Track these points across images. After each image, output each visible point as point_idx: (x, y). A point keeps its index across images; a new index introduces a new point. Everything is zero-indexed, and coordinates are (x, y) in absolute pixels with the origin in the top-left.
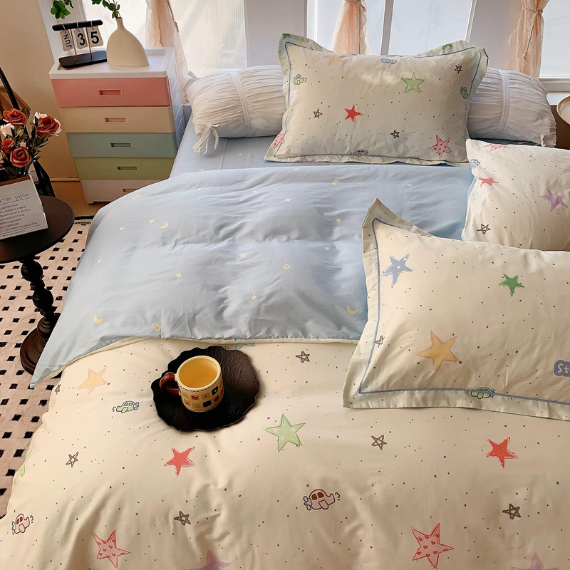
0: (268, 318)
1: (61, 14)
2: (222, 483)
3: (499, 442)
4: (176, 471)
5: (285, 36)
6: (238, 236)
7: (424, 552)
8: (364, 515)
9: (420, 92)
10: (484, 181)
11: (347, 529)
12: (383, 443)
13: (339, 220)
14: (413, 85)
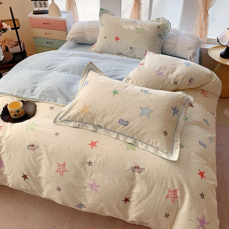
0: (46, 95)
2: (6, 137)
3: (94, 141)
5: (102, 9)
6: (53, 70)
7: (59, 170)
8: (44, 155)
9: (142, 33)
11: (39, 158)
12: (58, 135)
14: (140, 31)
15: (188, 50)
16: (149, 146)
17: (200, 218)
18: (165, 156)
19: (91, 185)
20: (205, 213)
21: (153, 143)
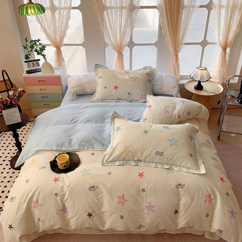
0: (84, 144)
1: (28, 58)
2: (67, 185)
3: (141, 173)
4: (55, 182)
5: (96, 64)
6: (77, 122)
7: (120, 201)
8: (105, 192)
9: (136, 81)
10: (148, 106)
11: (100, 196)
12: (111, 173)
13: (107, 118)
14: (134, 79)
15: (173, 89)
16: (181, 168)
17: (230, 210)
18: (196, 172)
19: (148, 207)
20: (232, 206)
21: (184, 165)
